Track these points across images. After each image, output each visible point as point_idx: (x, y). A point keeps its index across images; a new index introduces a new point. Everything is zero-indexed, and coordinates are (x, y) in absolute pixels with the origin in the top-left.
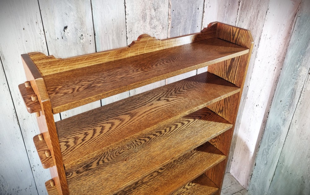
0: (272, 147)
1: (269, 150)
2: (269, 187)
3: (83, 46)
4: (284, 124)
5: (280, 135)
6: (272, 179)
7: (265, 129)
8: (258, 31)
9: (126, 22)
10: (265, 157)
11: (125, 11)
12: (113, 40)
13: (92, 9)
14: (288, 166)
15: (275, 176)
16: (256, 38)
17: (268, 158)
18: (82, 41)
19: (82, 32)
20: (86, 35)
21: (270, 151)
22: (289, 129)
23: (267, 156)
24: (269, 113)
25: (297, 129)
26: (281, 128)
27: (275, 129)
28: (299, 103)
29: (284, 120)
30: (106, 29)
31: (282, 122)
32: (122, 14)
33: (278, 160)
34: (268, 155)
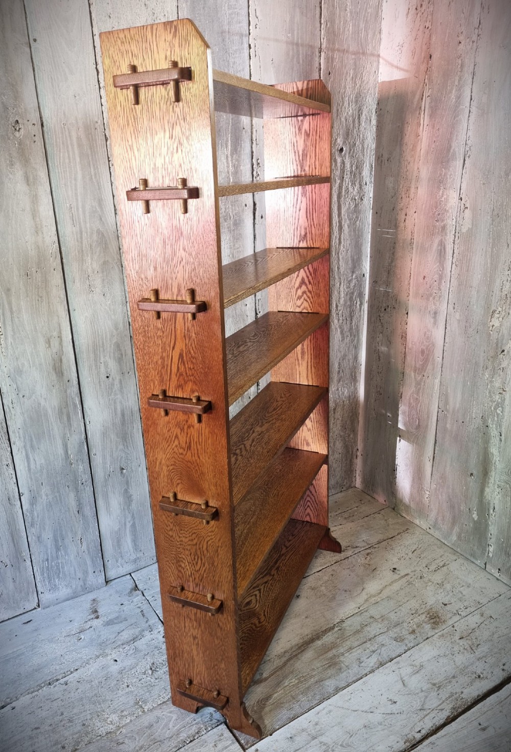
0: (423, 384)
1: (418, 394)
2: (430, 475)
3: (20, 144)
4: (435, 323)
5: (434, 350)
6: (433, 453)
7: (407, 350)
8: (365, 150)
9: (102, 105)
10: (415, 413)
11: (98, 81)
12: (79, 138)
13: (34, 71)
14: (456, 409)
15: (437, 445)
16: (365, 165)
17: (420, 411)
18: (17, 134)
19: (16, 114)
20: (26, 122)
21: (421, 395)
22: (446, 328)
23: (417, 409)
24: (407, 313)
25: (459, 321)
26: (433, 333)
27: (423, 342)
28: (454, 265)
29: (435, 313)
30: (64, 114)
31: (432, 320)
32: (92, 86)
33: (437, 406)
34: (419, 405)
